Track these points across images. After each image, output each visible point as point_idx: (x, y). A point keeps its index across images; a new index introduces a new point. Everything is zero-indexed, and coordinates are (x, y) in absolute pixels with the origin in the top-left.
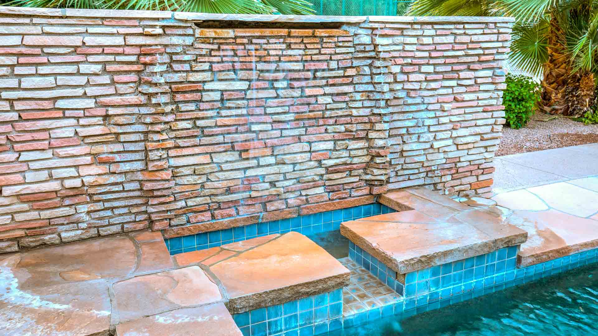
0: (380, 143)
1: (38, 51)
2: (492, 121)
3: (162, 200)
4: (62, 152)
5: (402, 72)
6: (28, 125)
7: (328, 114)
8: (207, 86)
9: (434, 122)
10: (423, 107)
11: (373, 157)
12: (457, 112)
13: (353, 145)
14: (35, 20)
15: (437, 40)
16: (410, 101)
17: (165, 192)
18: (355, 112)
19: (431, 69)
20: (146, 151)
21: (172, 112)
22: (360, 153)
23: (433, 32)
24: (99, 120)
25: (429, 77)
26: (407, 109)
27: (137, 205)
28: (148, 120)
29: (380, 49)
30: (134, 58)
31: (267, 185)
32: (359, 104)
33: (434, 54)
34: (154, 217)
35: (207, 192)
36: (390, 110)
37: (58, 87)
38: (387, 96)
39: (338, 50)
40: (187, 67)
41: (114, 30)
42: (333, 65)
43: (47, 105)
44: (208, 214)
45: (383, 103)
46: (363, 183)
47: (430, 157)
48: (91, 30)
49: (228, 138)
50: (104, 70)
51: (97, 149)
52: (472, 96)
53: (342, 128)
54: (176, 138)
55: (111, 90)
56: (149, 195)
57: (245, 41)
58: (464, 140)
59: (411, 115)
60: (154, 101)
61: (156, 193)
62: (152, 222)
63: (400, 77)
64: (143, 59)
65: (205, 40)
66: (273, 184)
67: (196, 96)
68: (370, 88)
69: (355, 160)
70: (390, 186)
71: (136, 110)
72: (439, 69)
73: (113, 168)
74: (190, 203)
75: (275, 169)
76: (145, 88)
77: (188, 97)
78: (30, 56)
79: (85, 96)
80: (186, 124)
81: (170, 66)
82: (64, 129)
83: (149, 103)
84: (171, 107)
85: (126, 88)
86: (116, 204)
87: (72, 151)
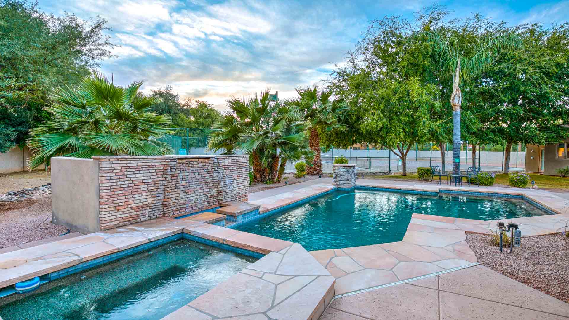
0: (221, 189)
1: (140, 167)
2: (246, 182)
3: (168, 207)
4: (144, 194)
5: (225, 169)
6: (137, 187)
7: (208, 181)
8: (179, 175)
9: (233, 182)
10: (230, 179)
11: (219, 193)
12: (238, 180)
13: (214, 190)
14: (141, 159)
15: (233, 161)
16: (227, 177)
17: (169, 205)
18: (214, 181)
19: (231, 168)
20: (165, 193)
22: (216, 192)
23: (231, 159)
24: (153, 185)
25: (231, 171)
26: (227, 179)
27: (161, 209)
28: (166, 184)
30: (163, 168)
31: (193, 202)
33: (232, 164)
34: (166, 212)
35: (178, 205)
36: (223, 180)
37: (144, 176)
38: (222, 176)
40: (175, 170)
41: (159, 161)
42: (209, 168)
43: (141, 181)
44: (178, 211)
45: (221, 178)
47: (233, 192)
48: (153, 161)
49: (184, 189)
50: (155, 172)
51: (152, 193)
52: (242, 175)
53: (211, 185)
54: (172, 189)
55: (156, 177)
56: (164, 205)
57: (188, 163)
58: (240, 187)
59: (227, 181)
63: (225, 171)
64: (165, 168)
65: (179, 163)
67: (177, 178)
68: (217, 174)
69: (215, 194)
70: (223, 201)
71: (162, 182)
72: (233, 168)
73: (156, 198)
74: (174, 208)
75: (195, 197)
76: (165, 176)
77: (175, 178)
78: (138, 168)
79: (150, 178)
80: (174, 185)
81: (171, 170)
82: (144, 188)
83: (166, 180)
84: (171, 181)
85: (160, 176)
86: (156, 209)
87: (146, 194)
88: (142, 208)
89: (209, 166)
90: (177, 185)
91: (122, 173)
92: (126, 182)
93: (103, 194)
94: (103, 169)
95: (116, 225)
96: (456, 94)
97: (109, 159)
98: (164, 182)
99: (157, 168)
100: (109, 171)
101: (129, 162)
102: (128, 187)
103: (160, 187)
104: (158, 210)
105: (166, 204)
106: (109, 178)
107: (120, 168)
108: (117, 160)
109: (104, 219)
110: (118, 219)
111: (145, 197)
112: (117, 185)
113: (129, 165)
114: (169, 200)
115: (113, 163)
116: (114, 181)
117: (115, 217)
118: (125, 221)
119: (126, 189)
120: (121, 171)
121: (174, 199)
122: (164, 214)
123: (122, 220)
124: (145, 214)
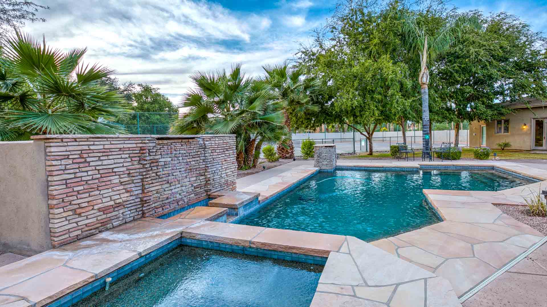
0: (209, 176)
1: (108, 150)
2: (234, 167)
3: (148, 204)
4: (115, 189)
5: (211, 152)
6: (105, 179)
7: (194, 167)
8: (160, 160)
9: (220, 168)
10: (218, 163)
11: (207, 181)
12: (226, 164)
13: (201, 178)
14: (108, 139)
15: (219, 142)
16: (214, 162)
18: (201, 166)
19: (218, 151)
20: (143, 185)
22: (203, 180)
23: (218, 139)
24: (126, 175)
25: (219, 154)
26: (214, 164)
27: (139, 208)
28: (144, 174)
29: (206, 145)
30: (138, 152)
31: (178, 195)
32: (201, 164)
33: (219, 146)
34: (146, 211)
35: (161, 200)
36: (210, 165)
37: (115, 163)
38: (209, 160)
39: (195, 146)
40: (154, 154)
41: (133, 142)
42: (194, 151)
43: (111, 171)
44: (161, 208)
45: (208, 163)
46: (204, 191)
47: (221, 180)
48: (126, 142)
49: (166, 179)
50: (129, 157)
51: (126, 187)
52: (229, 159)
53: (198, 172)
54: (152, 180)
55: (131, 164)
57: (170, 144)
58: (228, 174)
59: (215, 166)
61: (148, 201)
63: (211, 154)
65: (159, 144)
66: (180, 194)
67: (157, 164)
68: (204, 158)
69: (202, 183)
70: (212, 191)
71: (138, 170)
72: (221, 151)
73: (132, 194)
74: (156, 204)
75: (180, 188)
76: (141, 162)
77: (155, 164)
78: (106, 153)
79: (123, 166)
80: (154, 175)
81: (149, 154)
82: (115, 180)
83: (144, 168)
84: (150, 168)
85: (136, 163)
86: (132, 208)
87: (118, 188)
88: (114, 208)
89: (194, 147)
90: (158, 174)
91: (83, 160)
92: (89, 173)
93: (55, 193)
94: (53, 154)
95: (77, 236)
96: (424, 73)
97: (62, 139)
98: (141, 170)
99: (131, 152)
100: (63, 157)
101: (92, 143)
102: (92, 179)
103: (137, 178)
104: (136, 209)
105: (146, 201)
106: (63, 167)
107: (80, 152)
108: (73, 140)
109: (57, 230)
110: (80, 228)
111: (118, 192)
112: (75, 177)
113: (92, 147)
114: (150, 194)
115: (68, 146)
116: (72, 171)
117: (75, 225)
118: (91, 229)
119: (89, 182)
120: (81, 158)
121: (154, 192)
122: (143, 214)
123: (87, 229)
124: (118, 216)
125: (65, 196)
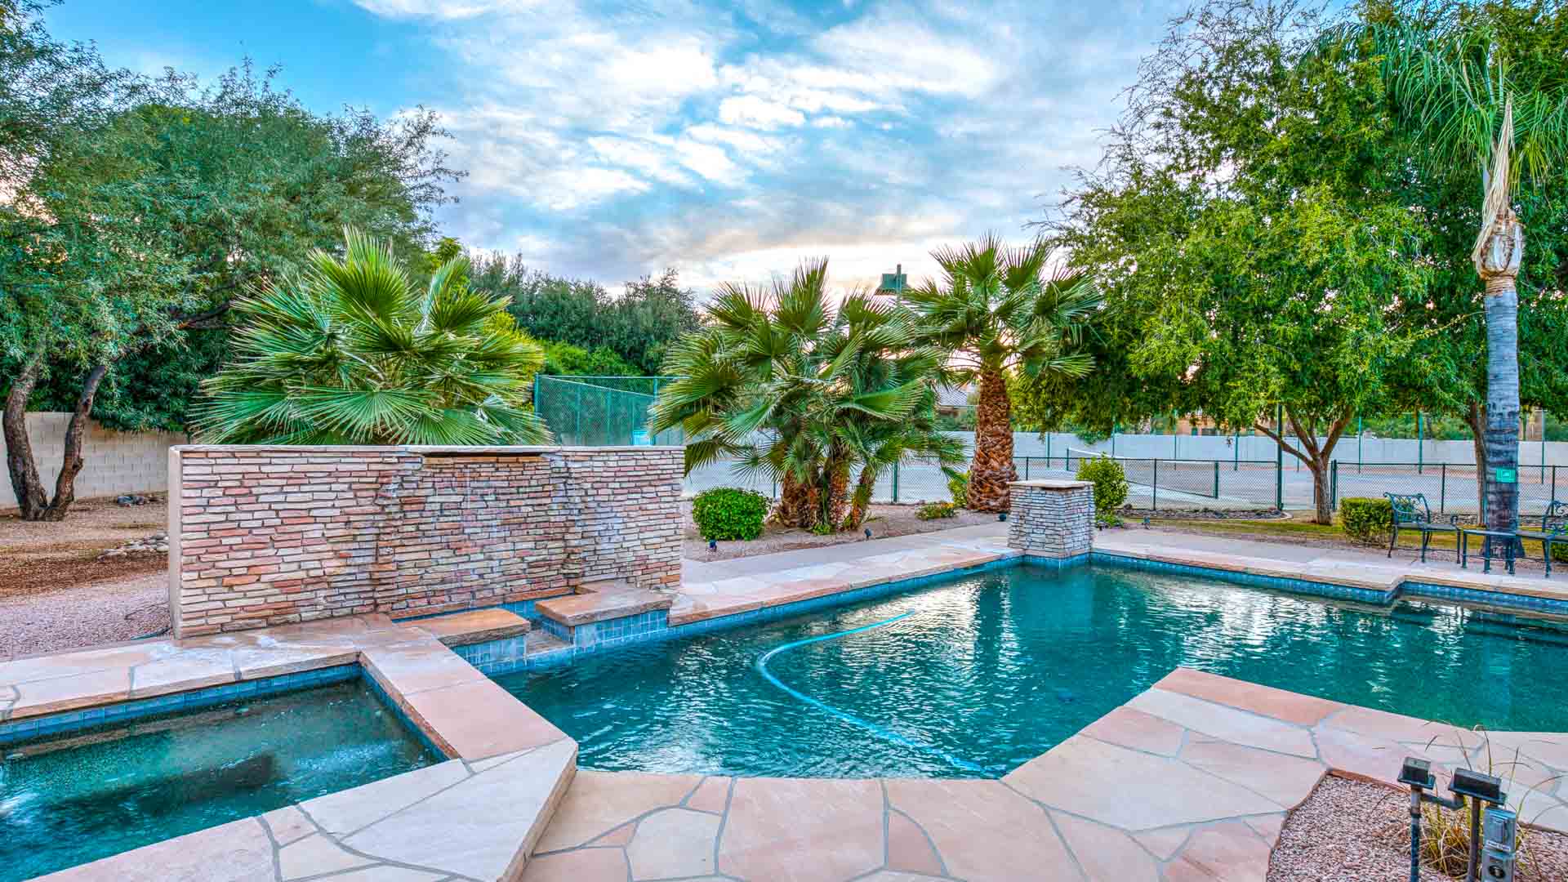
0: (575, 543)
1: (302, 475)
2: (673, 526)
3: (387, 587)
4: (310, 549)
5: (593, 488)
6: (289, 529)
7: (529, 520)
8: (430, 499)
9: (622, 526)
10: (612, 515)
11: (568, 554)
12: (642, 518)
13: (551, 545)
14: (303, 454)
15: (620, 463)
16: (600, 510)
17: (391, 581)
18: (552, 519)
19: (617, 485)
20: (377, 548)
21: (400, 519)
22: (558, 551)
23: (617, 458)
24: (342, 525)
25: (616, 492)
26: (598, 516)
27: (364, 592)
28: (381, 525)
29: (572, 471)
30: (374, 480)
31: (476, 577)
32: (556, 513)
33: (618, 474)
34: (379, 601)
35: (425, 582)
36: (583, 517)
37: (314, 500)
38: (579, 506)
39: (538, 472)
40: (414, 485)
41: (361, 460)
42: (533, 483)
43: (304, 513)
44: (424, 600)
45: (576, 512)
46: (561, 577)
47: (621, 555)
48: (343, 460)
49: (445, 539)
50: (350, 488)
51: (338, 547)
52: (656, 506)
53: (542, 531)
54: (402, 538)
55: (354, 503)
56: (375, 582)
57: (462, 466)
58: (650, 541)
59: (601, 521)
60: (387, 510)
61: (384, 581)
62: (377, 605)
63: (590, 492)
64: (380, 480)
65: (430, 466)
66: (481, 576)
67: (420, 507)
68: (565, 500)
69: (554, 557)
70: (586, 579)
71: (371, 517)
72: (624, 485)
73: (349, 562)
74: (410, 590)
75: (484, 564)
76: (381, 501)
77: (415, 507)
78: (297, 479)
79: (333, 506)
80: (410, 528)
81: (400, 485)
82: (314, 532)
83: (383, 512)
84: (400, 515)
85: (365, 501)
86: (349, 590)
87: (319, 548)
88: (306, 585)
89: (535, 476)
91: (246, 491)
92: (257, 515)
95: (222, 625)
96: (1496, 232)
97: (209, 452)
99: (356, 480)
100: (205, 484)
101: (268, 461)
102: (263, 526)
103: (364, 531)
104: (357, 593)
105: (379, 579)
106: (204, 502)
107: (240, 476)
108: (229, 454)
109: (184, 609)
110: (229, 611)
111: (316, 556)
112: (227, 520)
113: (264, 469)
115: (217, 464)
116: (221, 509)
117: (220, 604)
118: (253, 618)
119: (255, 532)
120: (242, 486)
121: (409, 565)
123: (243, 614)
124: (312, 602)
125: (204, 550)
